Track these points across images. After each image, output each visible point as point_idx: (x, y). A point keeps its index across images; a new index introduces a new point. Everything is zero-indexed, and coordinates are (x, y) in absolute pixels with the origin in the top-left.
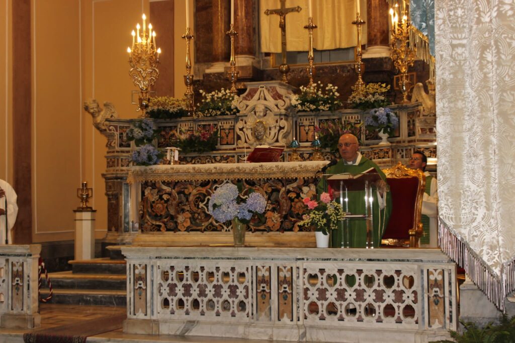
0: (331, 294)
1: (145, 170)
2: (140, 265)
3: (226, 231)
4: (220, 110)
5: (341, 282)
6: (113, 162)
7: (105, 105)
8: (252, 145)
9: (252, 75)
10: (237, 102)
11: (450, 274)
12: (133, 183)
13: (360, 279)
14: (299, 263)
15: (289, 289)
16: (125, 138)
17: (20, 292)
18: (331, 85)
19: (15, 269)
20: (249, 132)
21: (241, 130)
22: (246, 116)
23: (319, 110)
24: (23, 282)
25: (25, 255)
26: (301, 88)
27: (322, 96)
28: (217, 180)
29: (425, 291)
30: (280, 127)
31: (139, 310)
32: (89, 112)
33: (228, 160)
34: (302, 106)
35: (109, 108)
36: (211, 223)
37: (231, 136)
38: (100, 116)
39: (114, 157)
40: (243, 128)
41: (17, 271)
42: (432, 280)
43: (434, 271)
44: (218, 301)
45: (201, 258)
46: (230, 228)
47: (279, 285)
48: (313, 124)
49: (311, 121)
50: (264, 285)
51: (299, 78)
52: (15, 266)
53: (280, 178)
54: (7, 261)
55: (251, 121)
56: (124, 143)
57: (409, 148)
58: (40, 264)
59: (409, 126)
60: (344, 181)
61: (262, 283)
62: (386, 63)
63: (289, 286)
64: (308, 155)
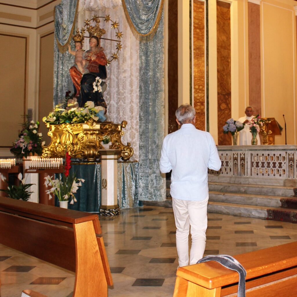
17: (293, 169)
19: (290, 157)
25: (294, 150)
52: (290, 155)
54: (286, 153)
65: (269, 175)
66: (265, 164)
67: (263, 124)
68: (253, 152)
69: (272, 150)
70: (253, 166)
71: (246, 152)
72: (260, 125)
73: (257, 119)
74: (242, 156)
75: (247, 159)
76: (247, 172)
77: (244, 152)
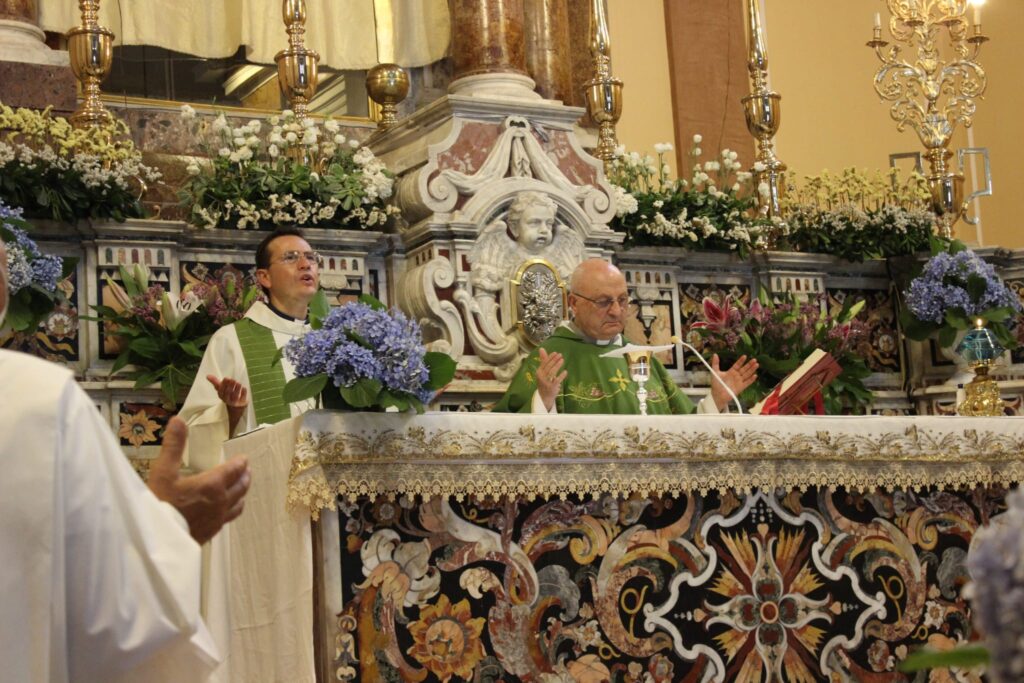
20: (485, 307)
22: (473, 236)
28: (721, 493)
49: (663, 284)
55: (493, 261)
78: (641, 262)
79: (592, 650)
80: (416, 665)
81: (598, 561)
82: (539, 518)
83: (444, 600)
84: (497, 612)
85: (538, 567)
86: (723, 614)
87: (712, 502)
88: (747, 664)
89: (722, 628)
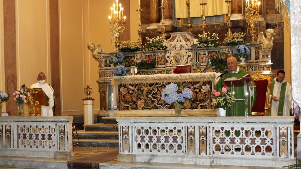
0: (227, 141)
1: (120, 78)
2: (126, 126)
3: (163, 109)
4: (157, 47)
5: (232, 134)
6: (103, 75)
7: (98, 46)
8: (174, 65)
9: (171, 30)
10: (165, 43)
11: (291, 129)
12: (114, 85)
13: (242, 133)
14: (210, 125)
15: (205, 138)
16: (108, 62)
17: (63, 141)
18: (215, 34)
19: (60, 129)
20: (172, 58)
21: (168, 57)
22: (171, 50)
23: (209, 47)
24: (65, 136)
25: (65, 122)
26: (199, 35)
27: (210, 39)
28: (158, 83)
29: (277, 139)
30: (188, 55)
31: (125, 149)
32: (90, 49)
33: (161, 73)
34: (200, 45)
35: (100, 47)
36: (155, 105)
37: (162, 60)
38: (96, 51)
39: (103, 72)
40: (169, 56)
41: (62, 129)
42: (281, 133)
43: (282, 128)
44: (167, 145)
45: (158, 123)
46: (165, 107)
47: (200, 136)
48: (205, 54)
49: (204, 52)
50: (192, 136)
51: (195, 31)
52: (60, 127)
53: (191, 82)
54: (56, 125)
55: (173, 53)
56: (108, 65)
57: (256, 65)
58: (73, 126)
59: (255, 54)
60: (233, 81)
61: (190, 135)
62: (241, 22)
63: (205, 136)
64: (203, 70)
65: (37, 147)
66: (33, 136)
67: (30, 95)
68: (19, 124)
69: (40, 122)
70: (20, 138)
71: (12, 124)
72: (26, 95)
73: (23, 89)
74: (8, 128)
75: (13, 131)
76: (13, 144)
77: (10, 124)
78: (201, 50)
79: (143, 99)
80: (125, 100)
81: (144, 90)
82: (138, 86)
83: (128, 94)
84: (133, 95)
85: (137, 90)
86: (157, 96)
87: (157, 84)
88: (160, 101)
89: (157, 97)
